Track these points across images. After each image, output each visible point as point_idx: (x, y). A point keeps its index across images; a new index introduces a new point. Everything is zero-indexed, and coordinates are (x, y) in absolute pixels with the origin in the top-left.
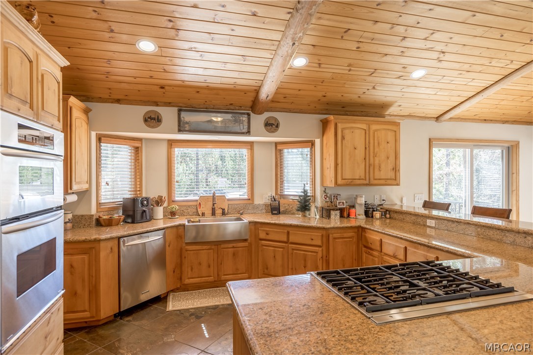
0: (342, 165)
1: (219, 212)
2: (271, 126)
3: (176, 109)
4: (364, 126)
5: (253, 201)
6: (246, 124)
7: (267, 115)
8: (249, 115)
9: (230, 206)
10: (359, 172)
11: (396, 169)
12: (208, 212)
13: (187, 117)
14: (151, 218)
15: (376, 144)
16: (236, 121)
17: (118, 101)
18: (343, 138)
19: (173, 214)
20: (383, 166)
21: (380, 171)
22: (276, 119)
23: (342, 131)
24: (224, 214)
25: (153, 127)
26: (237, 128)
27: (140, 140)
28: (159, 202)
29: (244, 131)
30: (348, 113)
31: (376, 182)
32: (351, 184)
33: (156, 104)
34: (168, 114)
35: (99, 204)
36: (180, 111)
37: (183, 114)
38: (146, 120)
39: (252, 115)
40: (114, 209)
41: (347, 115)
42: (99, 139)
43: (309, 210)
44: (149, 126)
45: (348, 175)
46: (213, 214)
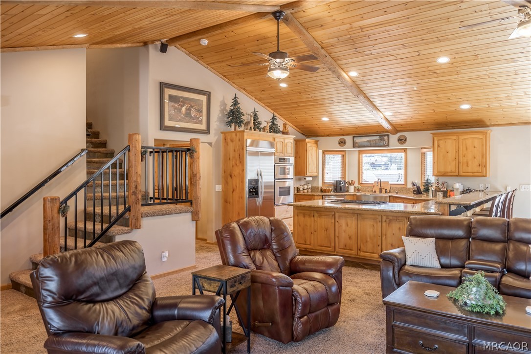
0: (437, 163)
1: (384, 191)
2: (402, 140)
3: (351, 137)
4: (455, 137)
5: (406, 186)
6: (387, 140)
7: (399, 134)
8: (388, 135)
9: (391, 188)
10: (451, 167)
11: (483, 165)
12: (378, 191)
13: (358, 140)
14: (347, 191)
15: (465, 149)
16: (381, 140)
17: (328, 136)
18: (439, 146)
19: (358, 190)
20: (470, 163)
21: (467, 166)
22: (404, 136)
23: (438, 142)
24: (386, 192)
25: (342, 146)
26: (382, 144)
27: (345, 151)
28: (351, 183)
29: (386, 145)
30: (456, 127)
31: (464, 174)
32: (444, 175)
33: (343, 135)
34: (349, 139)
35: (324, 183)
36: (354, 137)
37: (355, 139)
38: (339, 143)
39: (390, 135)
40: (330, 185)
41: (455, 129)
42: (324, 152)
43: (429, 191)
44: (340, 146)
45: (442, 170)
46: (381, 192)
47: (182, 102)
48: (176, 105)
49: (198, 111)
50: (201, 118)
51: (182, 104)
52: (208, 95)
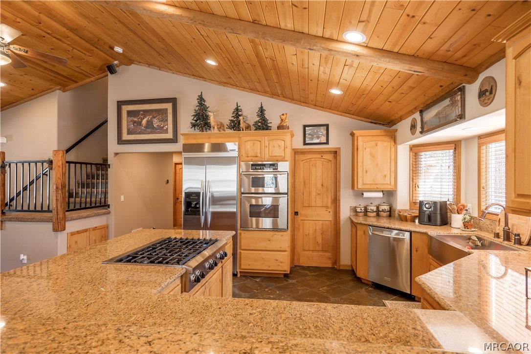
2: (485, 95)
6: (459, 104)
7: (481, 78)
8: (462, 90)
16: (453, 105)
24: (516, 242)
25: (413, 134)
26: (454, 115)
29: (459, 116)
36: (421, 113)
38: (411, 129)
39: (467, 87)
46: (505, 238)
47: (142, 115)
48: (136, 119)
49: (162, 121)
50: (166, 127)
51: (142, 117)
52: (173, 101)
